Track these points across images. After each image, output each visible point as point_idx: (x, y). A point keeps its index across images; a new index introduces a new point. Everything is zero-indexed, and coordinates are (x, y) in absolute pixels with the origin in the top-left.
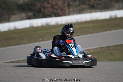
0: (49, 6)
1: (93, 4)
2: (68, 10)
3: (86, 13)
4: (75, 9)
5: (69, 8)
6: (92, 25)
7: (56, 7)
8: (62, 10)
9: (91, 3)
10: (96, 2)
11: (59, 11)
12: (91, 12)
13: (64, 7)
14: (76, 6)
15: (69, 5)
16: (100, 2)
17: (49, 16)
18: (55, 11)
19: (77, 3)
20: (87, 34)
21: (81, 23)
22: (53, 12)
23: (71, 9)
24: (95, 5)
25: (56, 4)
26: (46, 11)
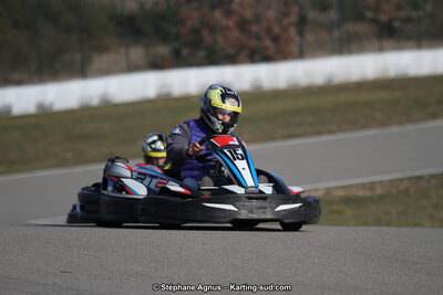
0: (231, 23)
1: (391, 20)
2: (297, 38)
3: (362, 50)
4: (324, 35)
5: (301, 33)
6: (382, 95)
7: (254, 28)
8: (276, 39)
9: (383, 18)
10: (402, 14)
11: (268, 42)
12: (381, 49)
13: (285, 29)
14: (330, 28)
15: (302, 22)
16: (414, 15)
17: (231, 60)
18: (253, 42)
19: (333, 15)
20: (364, 127)
21: (344, 88)
22: (242, 47)
23: (310, 37)
24: (397, 24)
25: (257, 19)
26: (220, 40)
